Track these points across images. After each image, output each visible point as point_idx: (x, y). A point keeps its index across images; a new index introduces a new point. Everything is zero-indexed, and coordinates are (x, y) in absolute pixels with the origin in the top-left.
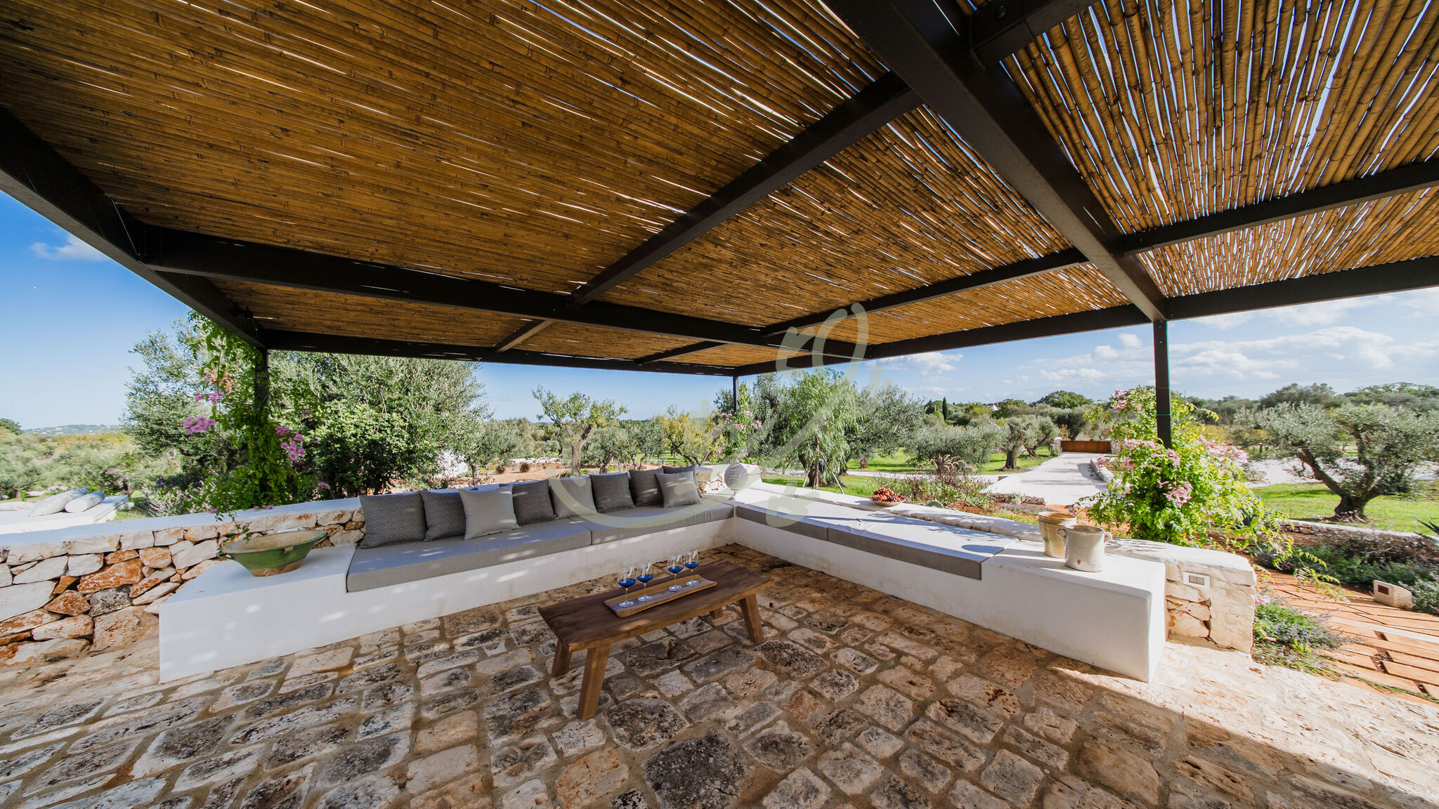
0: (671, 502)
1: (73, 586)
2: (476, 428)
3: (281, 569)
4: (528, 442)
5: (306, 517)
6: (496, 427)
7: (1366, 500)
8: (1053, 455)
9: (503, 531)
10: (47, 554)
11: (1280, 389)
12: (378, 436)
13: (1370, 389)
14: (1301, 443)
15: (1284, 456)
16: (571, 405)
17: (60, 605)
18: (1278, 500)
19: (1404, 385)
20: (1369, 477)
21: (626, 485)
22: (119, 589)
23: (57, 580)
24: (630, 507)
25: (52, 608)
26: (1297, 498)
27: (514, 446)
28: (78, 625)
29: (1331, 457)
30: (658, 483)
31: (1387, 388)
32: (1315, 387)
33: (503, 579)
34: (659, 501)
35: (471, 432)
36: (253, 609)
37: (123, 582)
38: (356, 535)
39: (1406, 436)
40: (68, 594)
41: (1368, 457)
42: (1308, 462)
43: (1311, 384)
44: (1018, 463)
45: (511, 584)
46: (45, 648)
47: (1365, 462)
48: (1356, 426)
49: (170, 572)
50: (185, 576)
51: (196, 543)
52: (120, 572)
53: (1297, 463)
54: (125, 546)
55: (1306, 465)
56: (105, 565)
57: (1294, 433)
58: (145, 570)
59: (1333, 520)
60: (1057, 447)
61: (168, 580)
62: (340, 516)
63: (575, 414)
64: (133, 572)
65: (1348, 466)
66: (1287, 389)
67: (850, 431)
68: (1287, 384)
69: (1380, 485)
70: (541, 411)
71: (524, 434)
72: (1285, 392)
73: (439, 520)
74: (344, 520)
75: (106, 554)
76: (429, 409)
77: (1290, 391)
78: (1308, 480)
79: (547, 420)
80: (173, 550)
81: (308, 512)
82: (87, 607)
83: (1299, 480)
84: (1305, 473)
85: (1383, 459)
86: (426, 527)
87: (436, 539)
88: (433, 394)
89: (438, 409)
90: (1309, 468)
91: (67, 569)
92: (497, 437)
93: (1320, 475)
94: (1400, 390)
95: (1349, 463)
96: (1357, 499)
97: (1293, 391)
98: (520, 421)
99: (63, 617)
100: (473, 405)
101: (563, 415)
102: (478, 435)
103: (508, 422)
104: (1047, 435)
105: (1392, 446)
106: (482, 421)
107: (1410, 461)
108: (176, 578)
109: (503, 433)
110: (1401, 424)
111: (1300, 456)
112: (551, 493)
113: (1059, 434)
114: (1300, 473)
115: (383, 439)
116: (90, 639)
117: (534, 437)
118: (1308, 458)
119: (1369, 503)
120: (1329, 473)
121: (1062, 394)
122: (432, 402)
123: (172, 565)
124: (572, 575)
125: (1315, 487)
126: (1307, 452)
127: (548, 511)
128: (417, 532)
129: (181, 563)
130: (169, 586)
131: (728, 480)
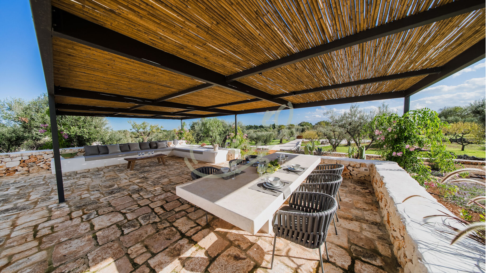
0: (159, 148)
1: (24, 162)
2: (108, 133)
3: (71, 157)
4: (128, 138)
5: (71, 150)
6: (114, 133)
8: (294, 140)
9: (117, 152)
10: (18, 156)
12: (80, 134)
16: (142, 126)
17: (22, 165)
21: (148, 144)
22: (33, 163)
23: (20, 161)
24: (149, 149)
25: (21, 166)
27: (121, 139)
28: (26, 169)
30: (156, 143)
33: (119, 159)
34: (156, 147)
35: (106, 134)
36: (69, 162)
37: (34, 161)
38: (83, 154)
40: (23, 163)
45: (120, 161)
46: (21, 172)
49: (43, 160)
50: (47, 161)
51: (48, 154)
52: (33, 159)
54: (33, 155)
56: (30, 158)
58: (38, 159)
60: (295, 137)
61: (43, 161)
62: (79, 150)
63: (144, 128)
64: (36, 159)
70: (132, 127)
71: (126, 136)
73: (102, 151)
74: (80, 151)
75: (29, 156)
76: (93, 127)
79: (134, 130)
80: (43, 156)
82: (27, 166)
86: (99, 152)
87: (102, 154)
88: (94, 123)
89: (95, 127)
91: (22, 158)
92: (115, 136)
98: (124, 131)
99: (22, 167)
100: (107, 126)
101: (140, 129)
102: (109, 134)
103: (119, 131)
106: (109, 131)
108: (45, 161)
109: (117, 135)
112: (129, 146)
113: (297, 134)
115: (82, 135)
116: (29, 171)
117: (131, 137)
122: (94, 126)
123: (43, 159)
127: (128, 149)
128: (97, 152)
129: (45, 158)
130: (43, 162)
131: (174, 143)
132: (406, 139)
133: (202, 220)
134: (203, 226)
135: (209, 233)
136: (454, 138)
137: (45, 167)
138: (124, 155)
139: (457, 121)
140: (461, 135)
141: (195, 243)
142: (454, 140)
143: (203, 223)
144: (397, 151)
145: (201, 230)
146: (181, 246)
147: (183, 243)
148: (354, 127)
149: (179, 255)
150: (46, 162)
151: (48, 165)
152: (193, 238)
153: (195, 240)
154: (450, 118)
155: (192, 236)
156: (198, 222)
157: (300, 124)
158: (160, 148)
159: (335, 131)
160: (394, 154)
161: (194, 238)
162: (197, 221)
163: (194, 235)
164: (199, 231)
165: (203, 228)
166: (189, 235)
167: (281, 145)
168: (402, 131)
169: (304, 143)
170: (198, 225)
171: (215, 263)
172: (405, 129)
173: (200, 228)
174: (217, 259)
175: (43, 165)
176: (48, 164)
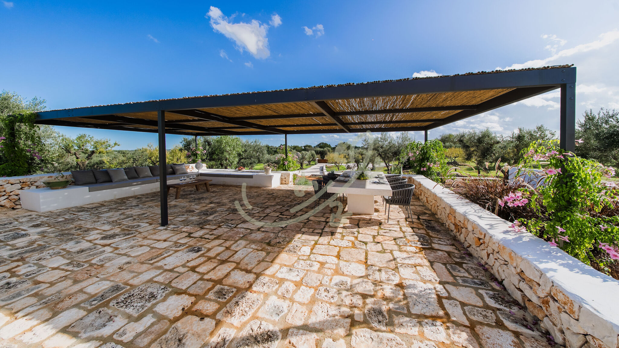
0: (178, 173)
5: (51, 177)
8: (316, 164)
30: (172, 168)
33: (133, 189)
34: (173, 173)
36: (66, 194)
44: (304, 166)
45: (134, 191)
50: (11, 194)
51: (12, 184)
60: (317, 161)
67: (239, 155)
73: (101, 178)
80: (5, 186)
81: (52, 176)
86: (96, 180)
87: (101, 183)
104: (314, 157)
113: (317, 157)
121: (323, 143)
124: (151, 190)
128: (94, 180)
129: (8, 190)
130: (5, 197)
131: (196, 167)
132: (428, 159)
136: (450, 161)
137: (8, 205)
138: (139, 183)
139: (451, 147)
140: (454, 159)
142: (450, 162)
144: (423, 168)
148: (385, 150)
150: (9, 196)
151: (14, 201)
154: (447, 144)
157: (318, 145)
158: (180, 174)
159: (363, 154)
160: (422, 169)
167: (301, 171)
168: (425, 153)
169: (328, 168)
172: (427, 152)
175: (4, 201)
176: (14, 199)
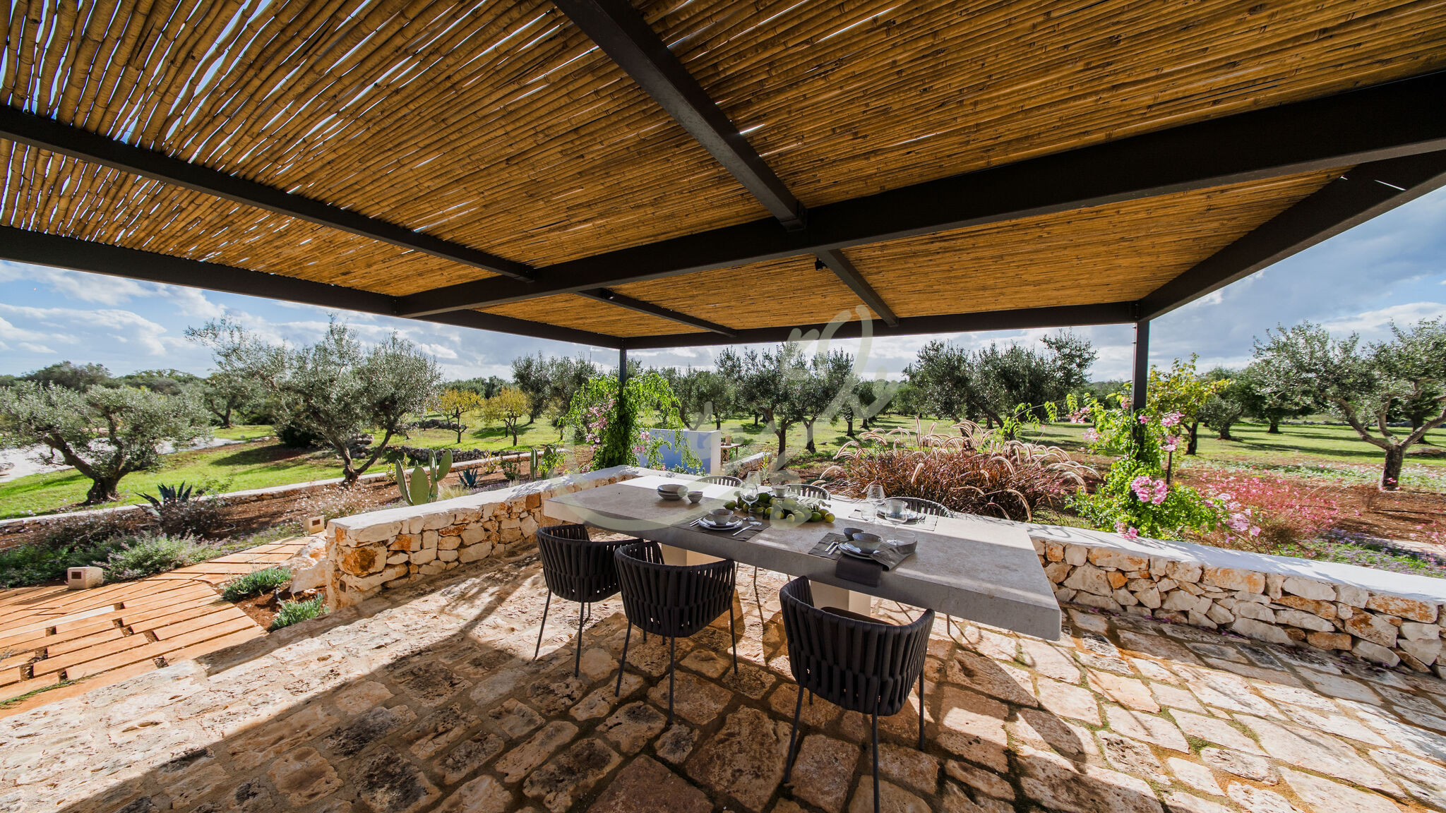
7: (118, 479)
11: (49, 366)
13: (146, 372)
14: (49, 428)
15: (25, 443)
18: (24, 494)
19: (173, 371)
20: (118, 457)
26: (51, 488)
29: (82, 442)
31: (160, 373)
32: (91, 368)
39: (151, 416)
41: (119, 438)
42: (57, 447)
43: (86, 363)
47: (116, 442)
48: (107, 408)
53: (45, 449)
55: (56, 451)
57: (40, 416)
59: (86, 504)
65: (100, 448)
66: (58, 367)
68: (58, 362)
69: (129, 463)
72: (56, 369)
77: (62, 369)
78: (58, 468)
83: (49, 469)
84: (55, 461)
85: (131, 438)
90: (58, 453)
93: (71, 460)
94: (170, 375)
95: (100, 445)
96: (109, 479)
97: (66, 369)
105: (139, 426)
107: (154, 438)
110: (143, 406)
111: (48, 441)
114: (48, 461)
118: (58, 443)
119: (121, 480)
120: (81, 456)
125: (67, 474)
126: (57, 436)
133: (914, 774)
134: (935, 760)
135: (952, 733)
141: (1010, 754)
143: (928, 763)
145: (959, 758)
146: (1053, 788)
147: (1042, 788)
149: (1076, 779)
152: (1003, 768)
153: (1003, 760)
155: (1000, 774)
156: (933, 784)
161: (1001, 764)
162: (931, 787)
163: (993, 771)
164: (966, 760)
165: (947, 754)
166: (1007, 786)
170: (943, 777)
171: (1012, 698)
173: (952, 765)
174: (1002, 697)
